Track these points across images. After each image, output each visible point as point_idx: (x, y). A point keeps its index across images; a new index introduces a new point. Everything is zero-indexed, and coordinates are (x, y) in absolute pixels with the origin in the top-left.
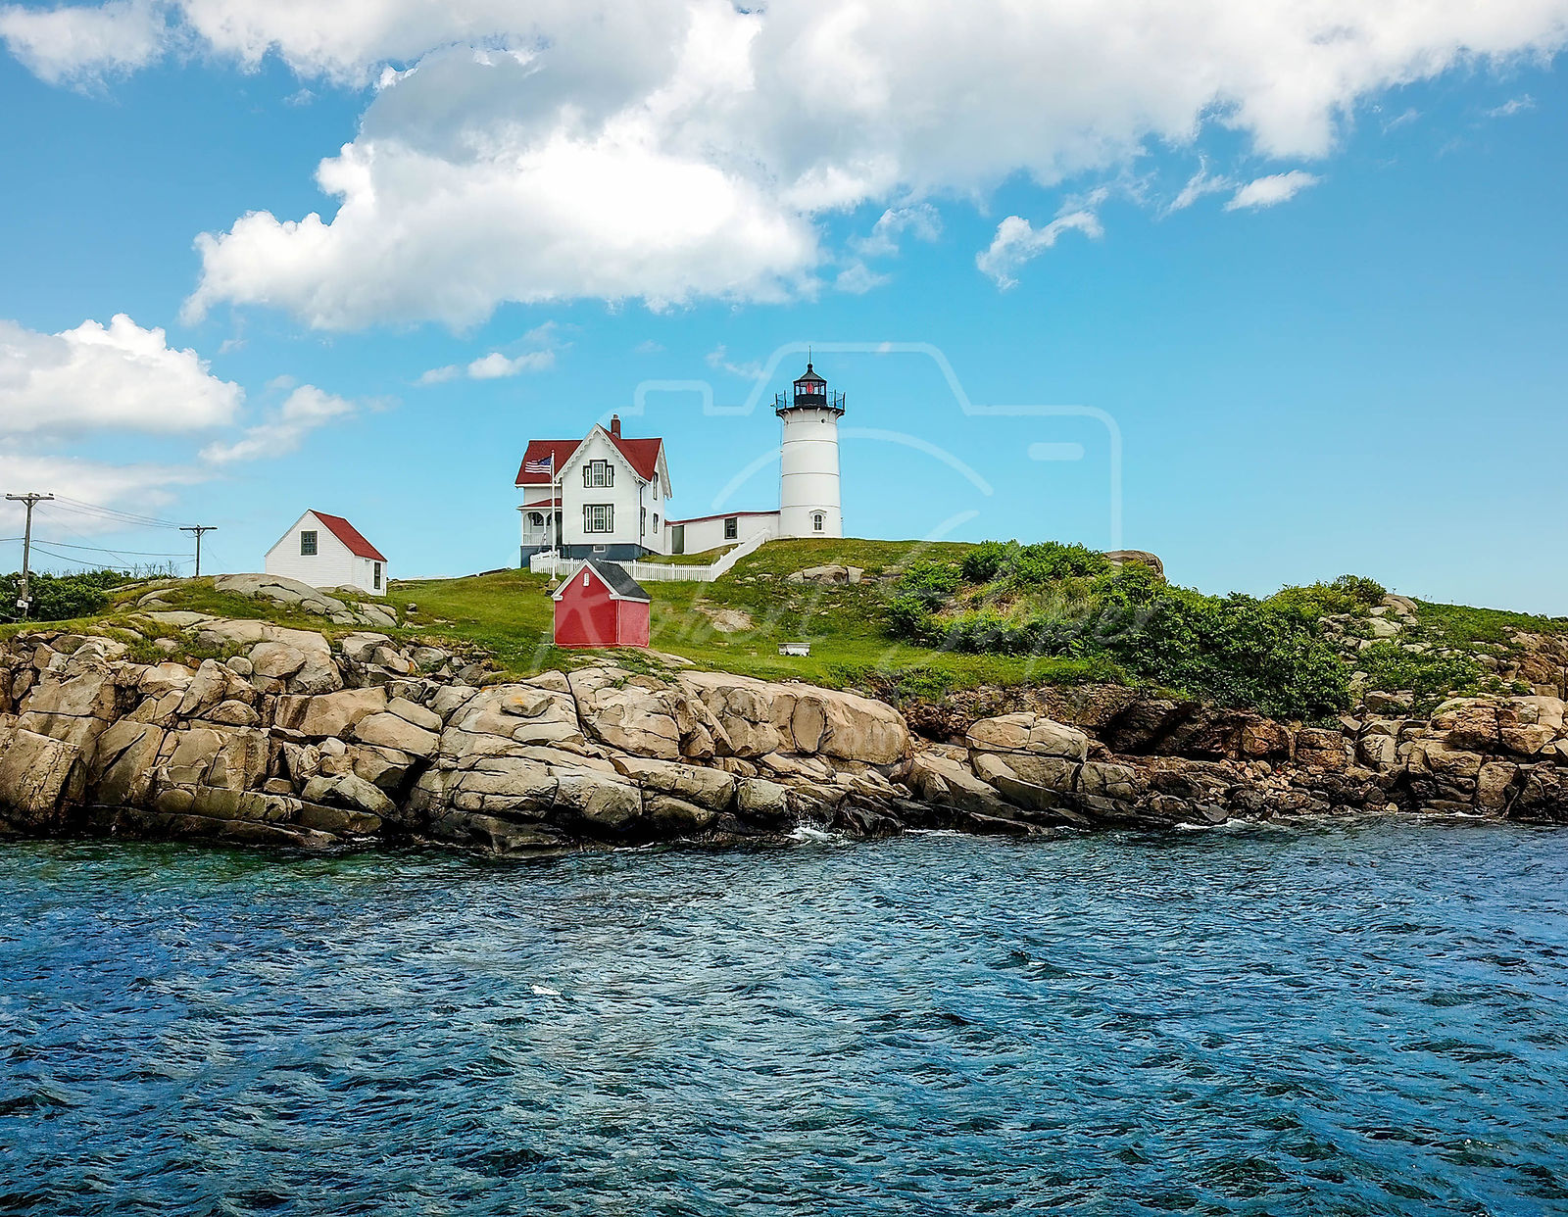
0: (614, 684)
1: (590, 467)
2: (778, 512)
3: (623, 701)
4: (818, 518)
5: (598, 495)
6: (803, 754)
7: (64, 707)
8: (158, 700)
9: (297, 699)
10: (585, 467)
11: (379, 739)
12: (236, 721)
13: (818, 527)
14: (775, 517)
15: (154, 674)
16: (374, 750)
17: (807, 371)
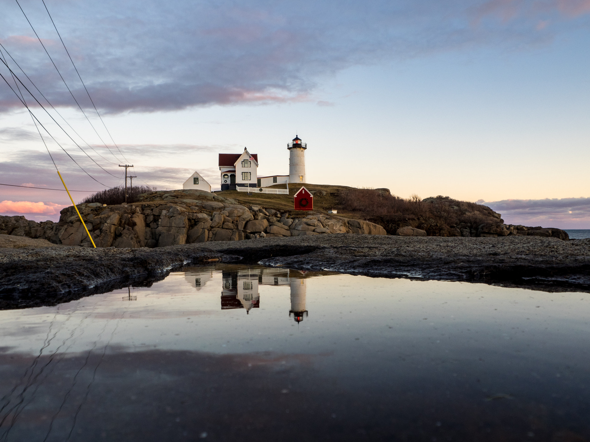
0: (327, 218)
1: (244, 161)
2: (288, 176)
3: (332, 223)
4: (300, 178)
5: (246, 170)
7: (173, 225)
8: (204, 223)
9: (244, 222)
10: (242, 162)
11: (275, 232)
12: (230, 228)
14: (288, 177)
15: (200, 215)
16: (275, 235)
17: (296, 137)
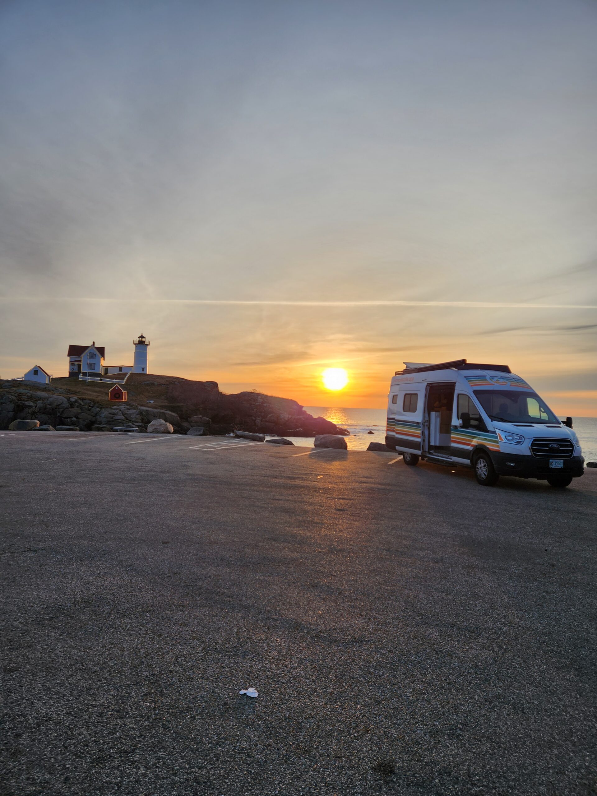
2: (132, 366)
4: (143, 369)
5: (92, 361)
10: (88, 353)
11: (83, 418)
13: (143, 371)
15: (27, 403)
17: (141, 335)
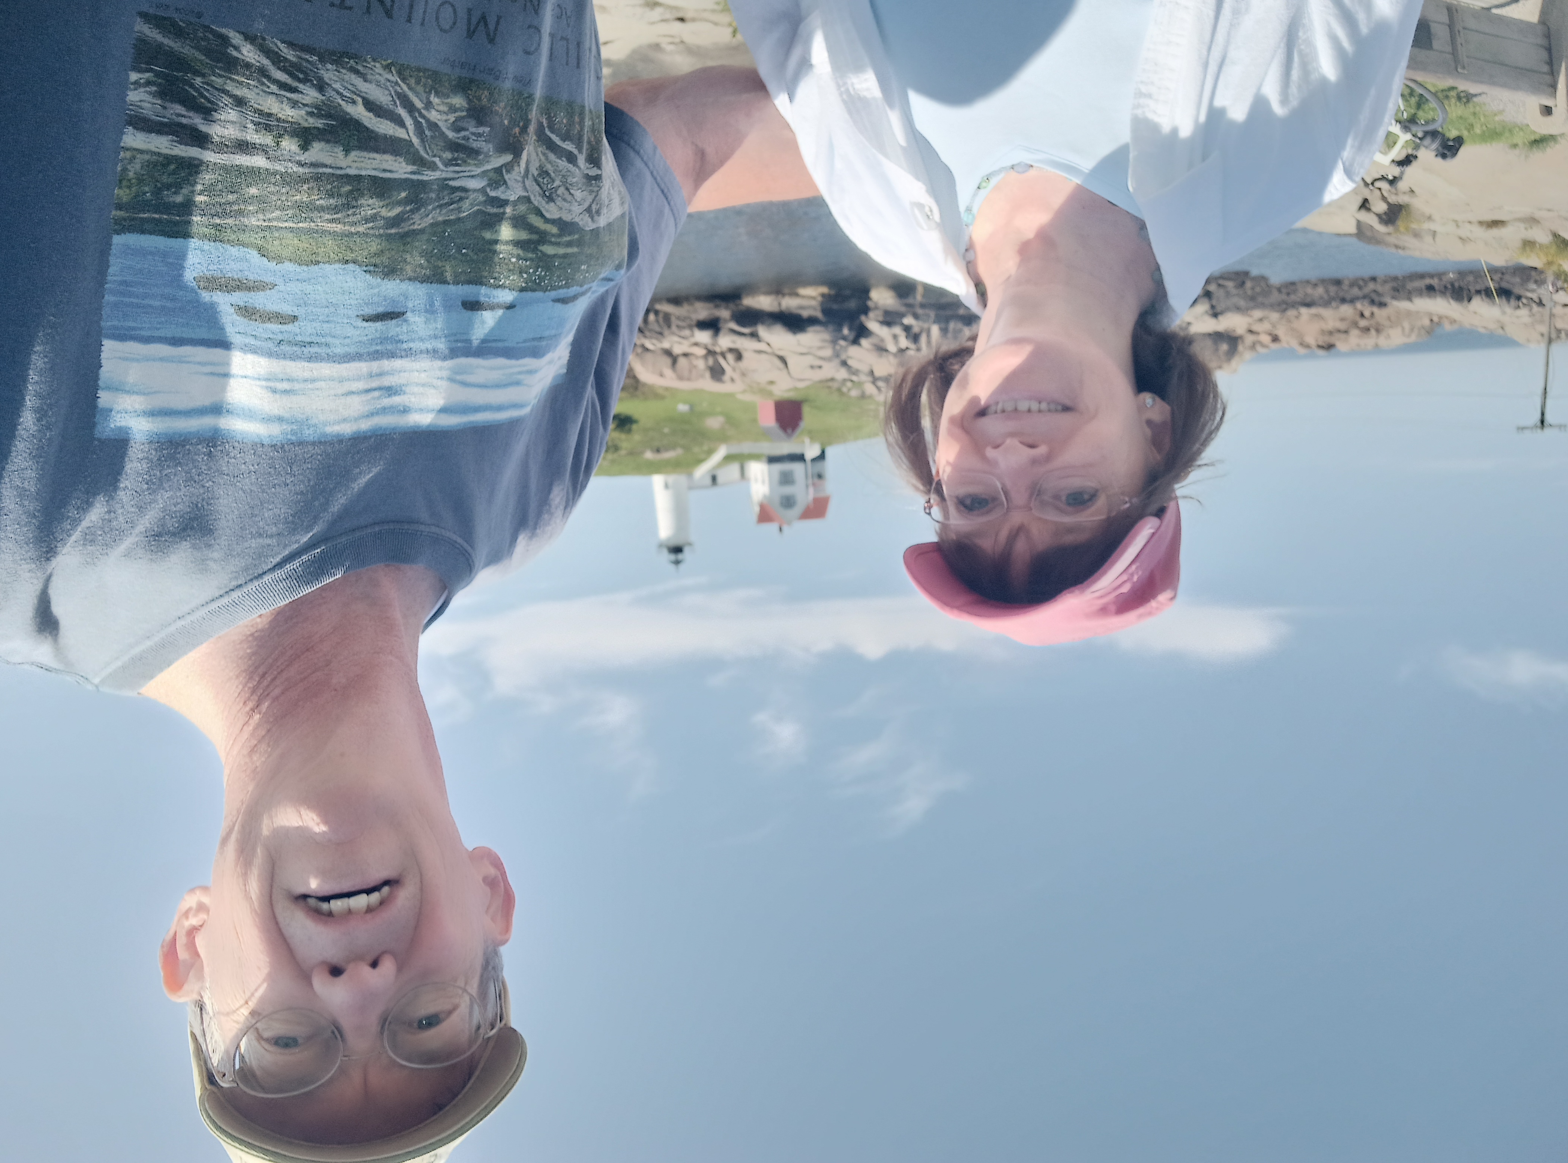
5: (787, 490)
6: (686, 355)
17: (679, 567)
